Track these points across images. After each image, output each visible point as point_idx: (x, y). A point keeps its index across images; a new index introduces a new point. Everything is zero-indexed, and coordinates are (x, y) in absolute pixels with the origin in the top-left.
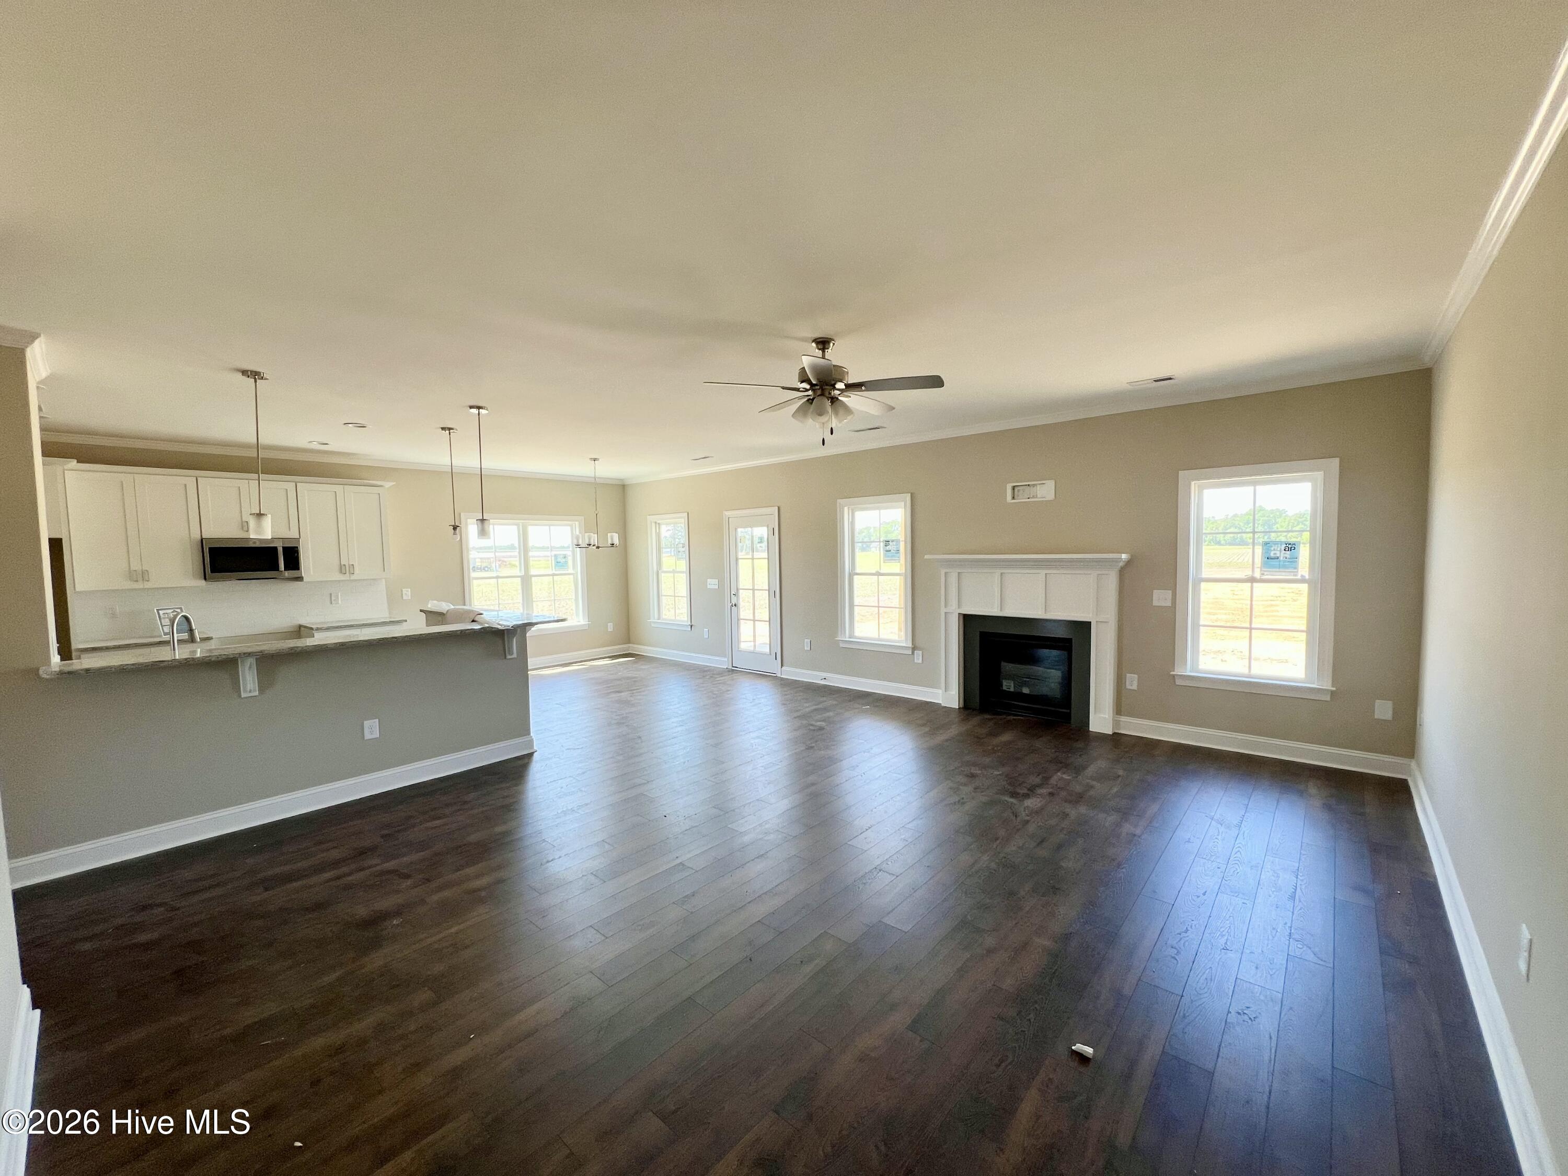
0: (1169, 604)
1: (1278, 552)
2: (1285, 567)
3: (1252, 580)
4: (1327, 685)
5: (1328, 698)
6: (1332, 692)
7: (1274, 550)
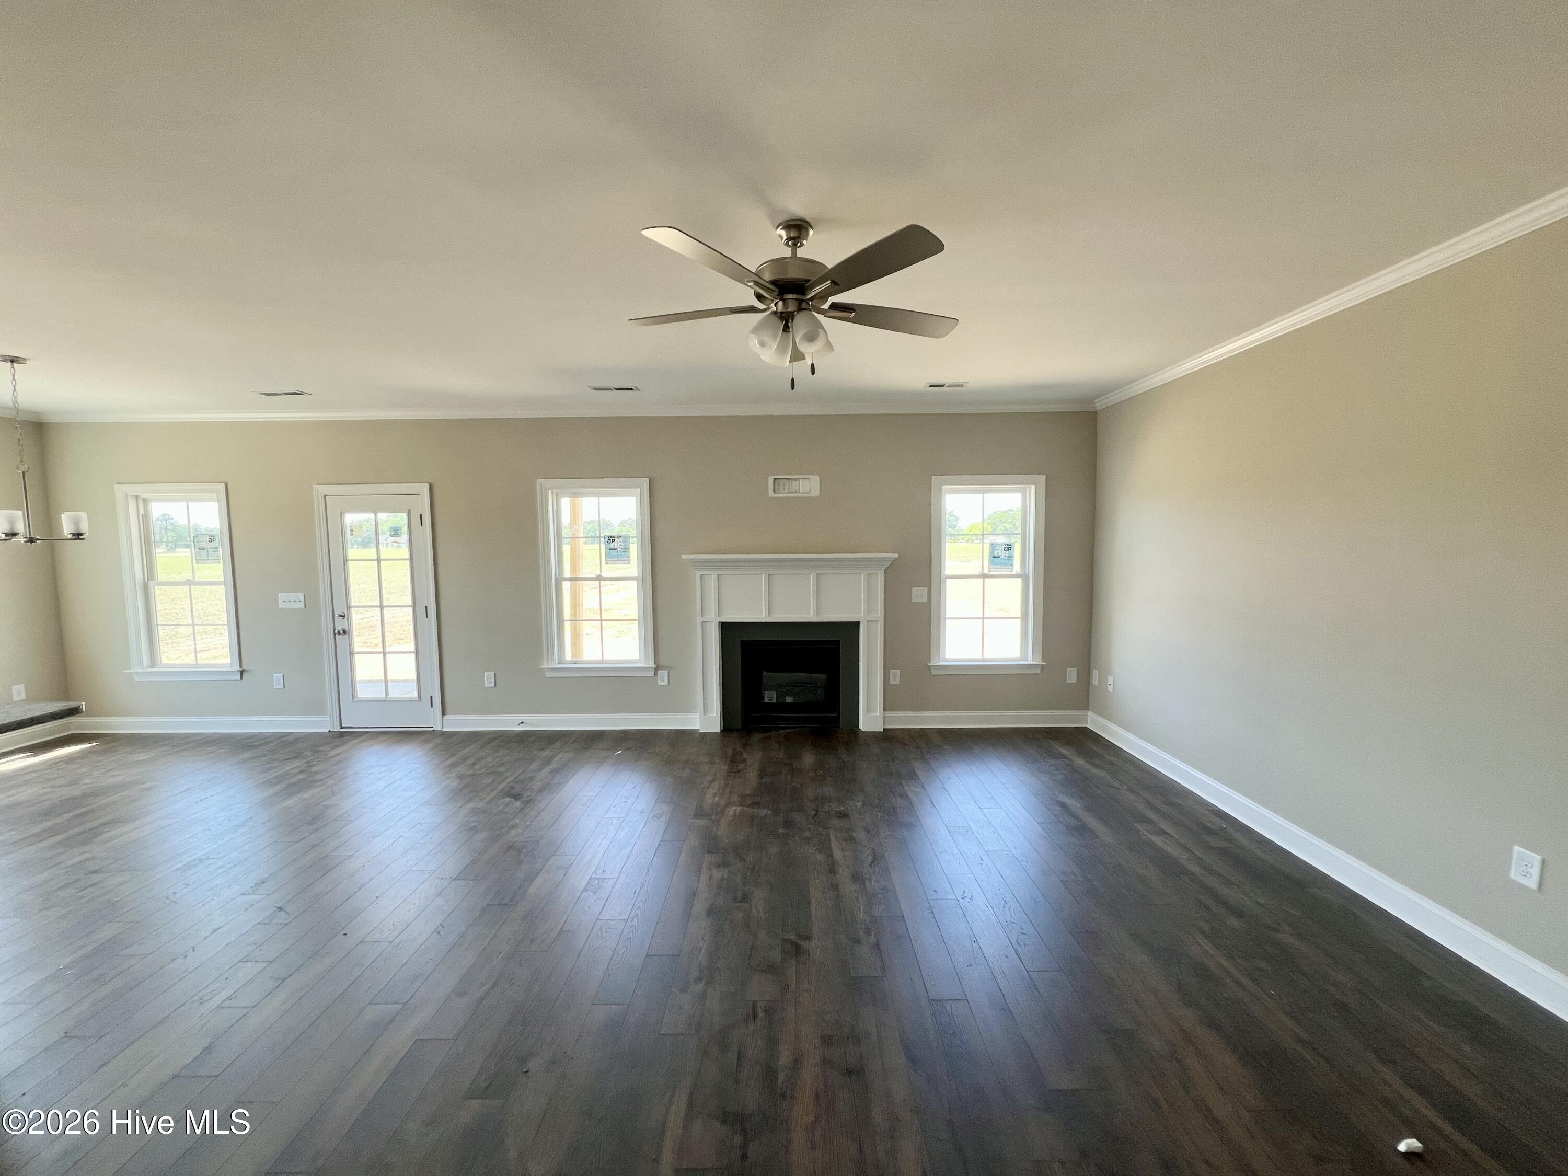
0: (925, 600)
1: (1000, 552)
2: (1004, 564)
3: (984, 576)
4: (1039, 662)
5: (1039, 671)
6: (1042, 666)
7: (997, 550)
